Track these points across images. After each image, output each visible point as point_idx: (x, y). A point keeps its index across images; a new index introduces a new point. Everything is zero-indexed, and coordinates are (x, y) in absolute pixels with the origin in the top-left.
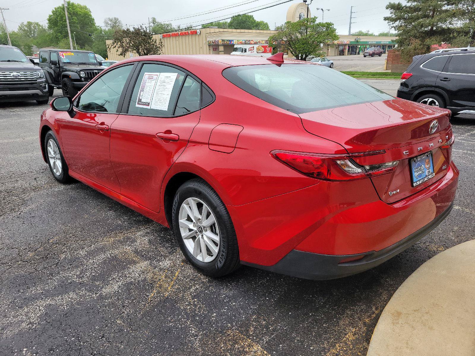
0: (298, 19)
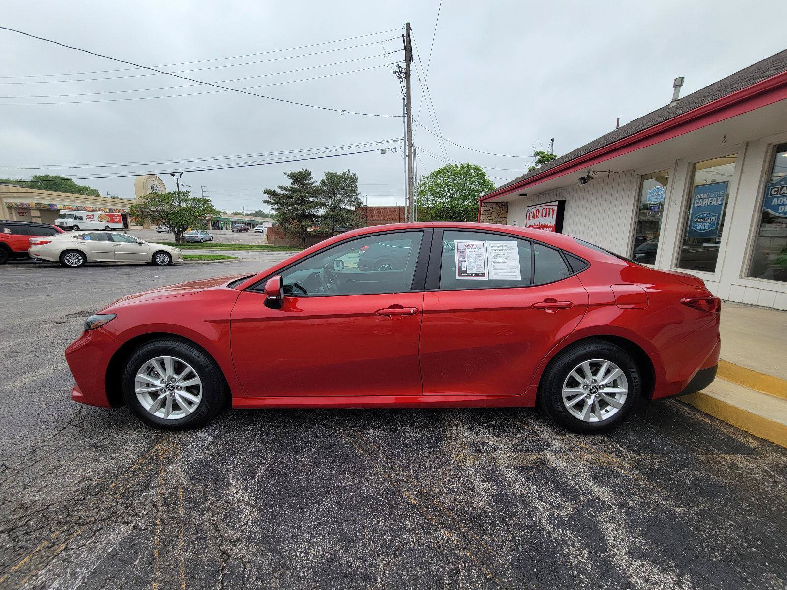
0: (151, 191)
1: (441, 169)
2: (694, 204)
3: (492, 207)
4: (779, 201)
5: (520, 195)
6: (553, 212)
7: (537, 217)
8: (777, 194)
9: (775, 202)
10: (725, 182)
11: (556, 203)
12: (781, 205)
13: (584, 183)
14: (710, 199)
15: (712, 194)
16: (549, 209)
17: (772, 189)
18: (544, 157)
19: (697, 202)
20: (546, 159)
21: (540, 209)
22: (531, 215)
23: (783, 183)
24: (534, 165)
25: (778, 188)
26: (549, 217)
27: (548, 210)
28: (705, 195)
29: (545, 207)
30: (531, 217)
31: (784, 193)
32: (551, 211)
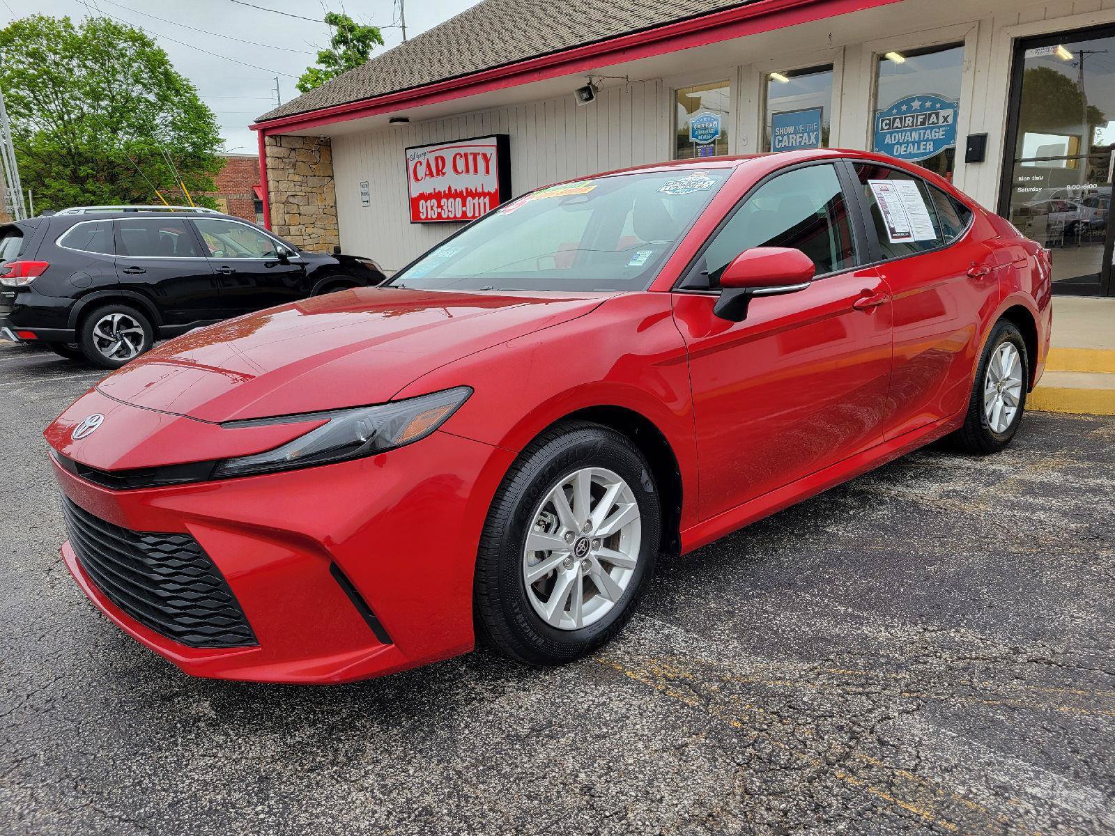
1: (16, 27)
2: (774, 144)
3: (294, 149)
4: (893, 138)
5: (392, 120)
6: (487, 160)
7: (440, 172)
8: (889, 129)
9: (888, 140)
10: (817, 108)
11: (494, 141)
12: (896, 144)
13: (587, 100)
14: (798, 136)
15: (801, 127)
16: (475, 155)
17: (883, 121)
18: (352, 29)
19: (780, 141)
20: (357, 32)
21: (448, 154)
22: (422, 171)
23: (895, 111)
24: (331, 48)
25: (889, 120)
26: (476, 171)
27: (471, 158)
28: (791, 130)
29: (462, 151)
30: (421, 173)
31: (897, 127)
32: (480, 160)
